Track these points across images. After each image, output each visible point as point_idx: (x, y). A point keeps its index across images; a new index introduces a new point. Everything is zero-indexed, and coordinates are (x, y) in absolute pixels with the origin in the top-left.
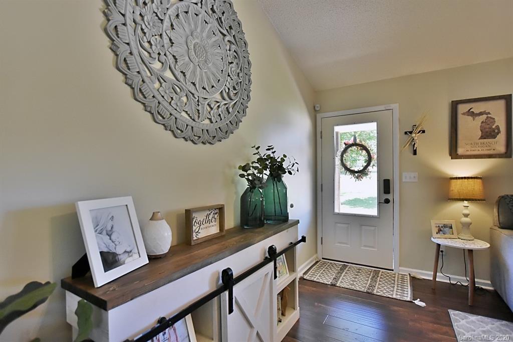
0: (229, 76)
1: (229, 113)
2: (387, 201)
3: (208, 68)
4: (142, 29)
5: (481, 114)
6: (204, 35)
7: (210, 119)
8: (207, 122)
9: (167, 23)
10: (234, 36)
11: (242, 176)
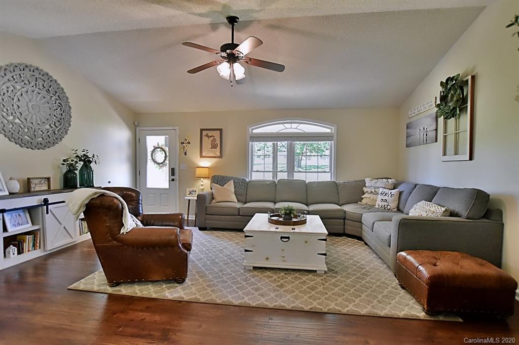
0: (55, 116)
1: (55, 134)
2: (173, 180)
3: (41, 114)
4: (3, 105)
5: (211, 136)
6: (38, 99)
7: (43, 138)
8: (41, 139)
9: (16, 99)
10: (58, 96)
11: (63, 164)
